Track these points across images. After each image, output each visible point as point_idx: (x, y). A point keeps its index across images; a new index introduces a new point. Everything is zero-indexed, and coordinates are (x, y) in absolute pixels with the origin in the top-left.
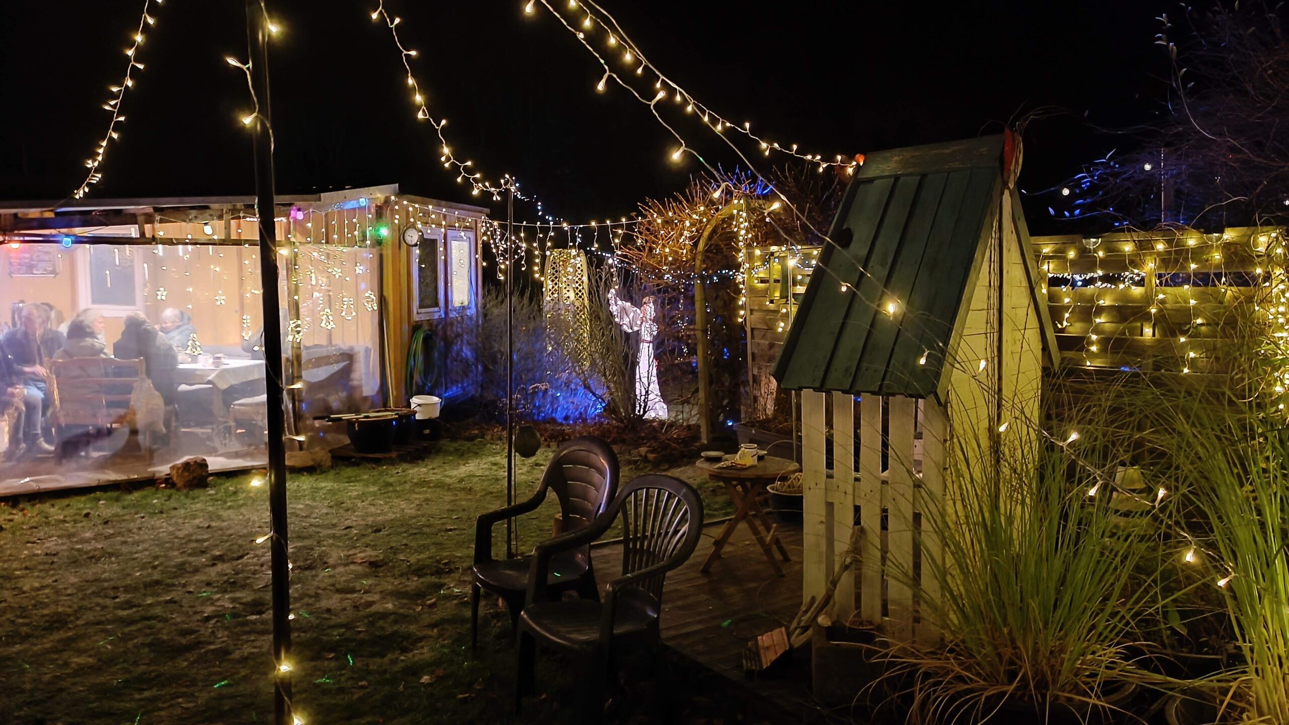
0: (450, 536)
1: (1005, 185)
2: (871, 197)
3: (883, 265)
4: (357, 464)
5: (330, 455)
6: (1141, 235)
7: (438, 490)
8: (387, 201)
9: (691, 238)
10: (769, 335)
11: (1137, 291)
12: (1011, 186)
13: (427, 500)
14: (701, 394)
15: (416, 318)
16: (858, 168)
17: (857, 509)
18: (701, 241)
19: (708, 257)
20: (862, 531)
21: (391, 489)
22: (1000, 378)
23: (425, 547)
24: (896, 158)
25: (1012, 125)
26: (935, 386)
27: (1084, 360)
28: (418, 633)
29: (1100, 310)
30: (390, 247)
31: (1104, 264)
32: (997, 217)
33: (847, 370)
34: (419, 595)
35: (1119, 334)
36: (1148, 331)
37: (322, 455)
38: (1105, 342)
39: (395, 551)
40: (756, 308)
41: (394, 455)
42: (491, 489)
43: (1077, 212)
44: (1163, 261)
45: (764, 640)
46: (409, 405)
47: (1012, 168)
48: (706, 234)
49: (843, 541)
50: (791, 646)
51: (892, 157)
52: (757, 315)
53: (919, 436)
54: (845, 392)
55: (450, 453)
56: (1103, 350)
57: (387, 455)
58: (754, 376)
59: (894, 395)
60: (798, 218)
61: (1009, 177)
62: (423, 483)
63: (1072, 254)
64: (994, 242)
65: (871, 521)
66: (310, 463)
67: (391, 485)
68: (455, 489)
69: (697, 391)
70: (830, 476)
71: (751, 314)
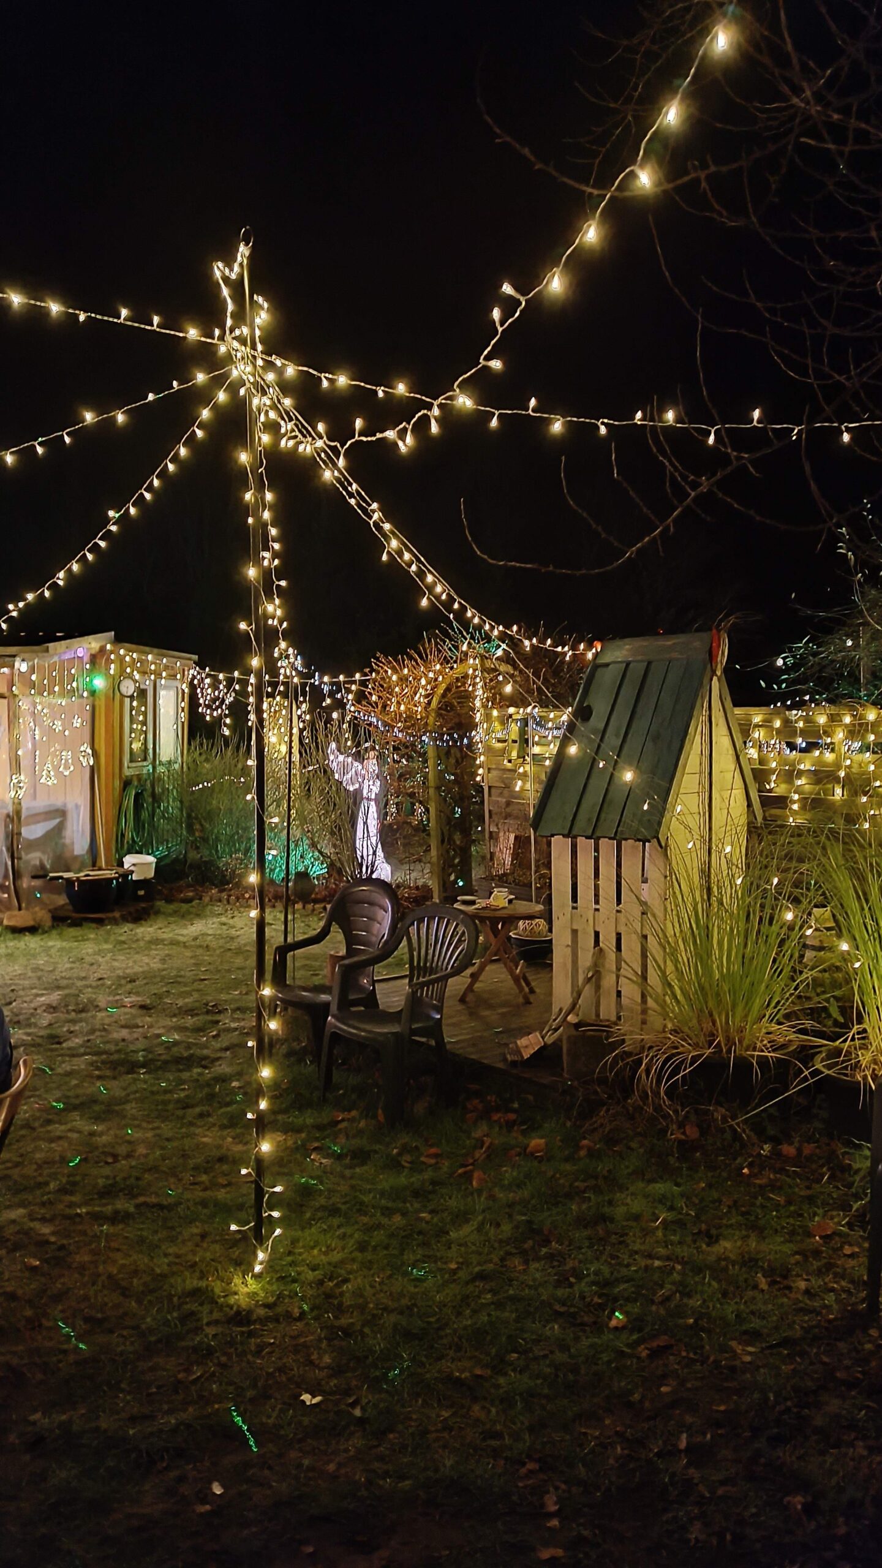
0: (206, 985)
1: (714, 673)
2: (607, 679)
3: (617, 735)
4: (76, 924)
5: (50, 915)
6: (833, 709)
7: (174, 947)
8: (102, 650)
9: (427, 696)
10: (506, 792)
11: (829, 757)
12: (719, 673)
13: (168, 955)
14: (434, 852)
15: (127, 772)
16: (596, 655)
17: (597, 934)
18: (434, 699)
19: (441, 715)
20: (601, 950)
21: (126, 946)
22: (710, 829)
23: (189, 994)
24: (627, 647)
25: (719, 625)
26: (658, 832)
27: (787, 817)
28: (212, 1055)
29: (800, 774)
30: (103, 699)
31: (803, 733)
32: (707, 698)
33: (589, 820)
34: (199, 1030)
35: (816, 794)
36: (838, 791)
37: (42, 915)
38: (803, 801)
39: (159, 996)
40: (494, 766)
41: (117, 914)
42: (228, 946)
43: (784, 686)
44: (850, 732)
45: (522, 1042)
46: (121, 864)
47: (719, 659)
48: (440, 691)
49: (586, 958)
50: (545, 1044)
51: (625, 645)
52: (494, 773)
53: (645, 881)
54: (587, 838)
55: (171, 915)
56: (803, 808)
57: (110, 915)
58: (491, 833)
59: (626, 839)
60: (534, 682)
61: (716, 666)
62: (156, 941)
63: (777, 724)
64: (705, 718)
65: (608, 942)
66: (31, 923)
67: (124, 942)
68: (192, 946)
69: (428, 850)
70: (574, 908)
71: (489, 772)
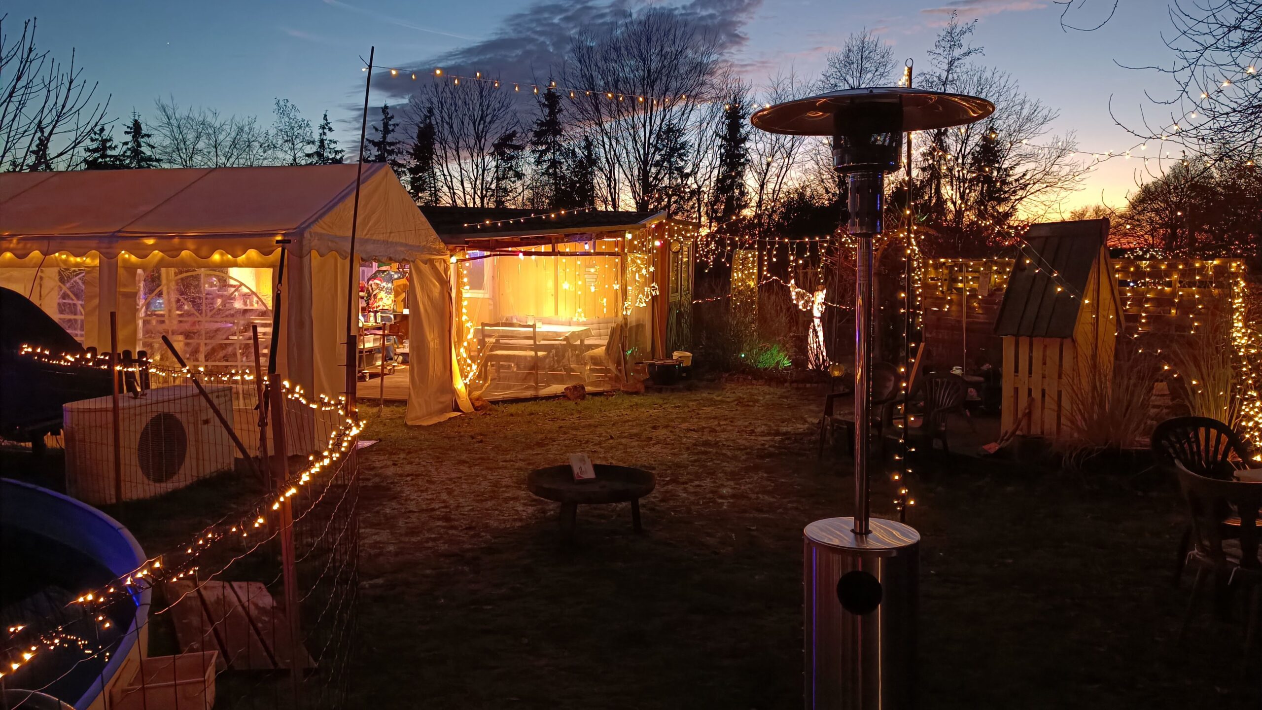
5: (643, 385)
8: (660, 223)
11: (1168, 290)
15: (671, 300)
17: (1030, 390)
20: (1032, 399)
22: (1097, 332)
27: (1138, 327)
29: (1147, 300)
33: (1029, 326)
35: (1158, 313)
36: (1173, 312)
37: (638, 385)
38: (1149, 318)
44: (1182, 274)
45: (987, 446)
46: (671, 356)
49: (1023, 405)
50: (1001, 448)
56: (1149, 321)
57: (676, 386)
59: (1051, 337)
61: (1104, 239)
64: (1095, 269)
65: (1037, 395)
66: (635, 390)
70: (1016, 376)
